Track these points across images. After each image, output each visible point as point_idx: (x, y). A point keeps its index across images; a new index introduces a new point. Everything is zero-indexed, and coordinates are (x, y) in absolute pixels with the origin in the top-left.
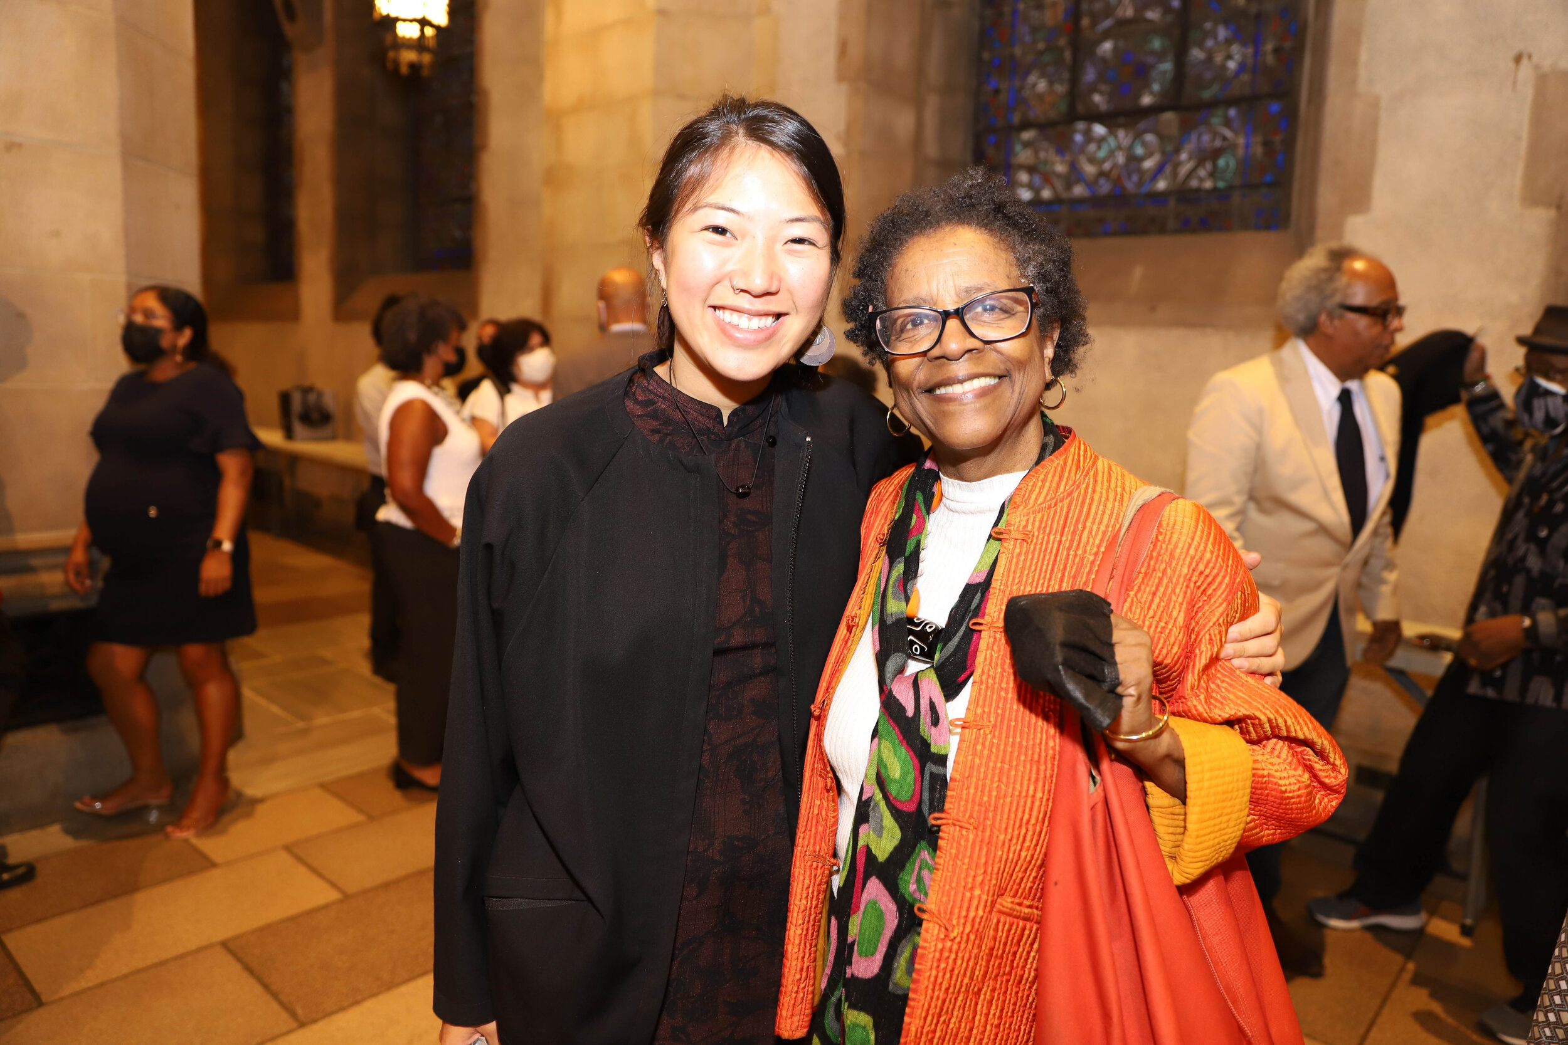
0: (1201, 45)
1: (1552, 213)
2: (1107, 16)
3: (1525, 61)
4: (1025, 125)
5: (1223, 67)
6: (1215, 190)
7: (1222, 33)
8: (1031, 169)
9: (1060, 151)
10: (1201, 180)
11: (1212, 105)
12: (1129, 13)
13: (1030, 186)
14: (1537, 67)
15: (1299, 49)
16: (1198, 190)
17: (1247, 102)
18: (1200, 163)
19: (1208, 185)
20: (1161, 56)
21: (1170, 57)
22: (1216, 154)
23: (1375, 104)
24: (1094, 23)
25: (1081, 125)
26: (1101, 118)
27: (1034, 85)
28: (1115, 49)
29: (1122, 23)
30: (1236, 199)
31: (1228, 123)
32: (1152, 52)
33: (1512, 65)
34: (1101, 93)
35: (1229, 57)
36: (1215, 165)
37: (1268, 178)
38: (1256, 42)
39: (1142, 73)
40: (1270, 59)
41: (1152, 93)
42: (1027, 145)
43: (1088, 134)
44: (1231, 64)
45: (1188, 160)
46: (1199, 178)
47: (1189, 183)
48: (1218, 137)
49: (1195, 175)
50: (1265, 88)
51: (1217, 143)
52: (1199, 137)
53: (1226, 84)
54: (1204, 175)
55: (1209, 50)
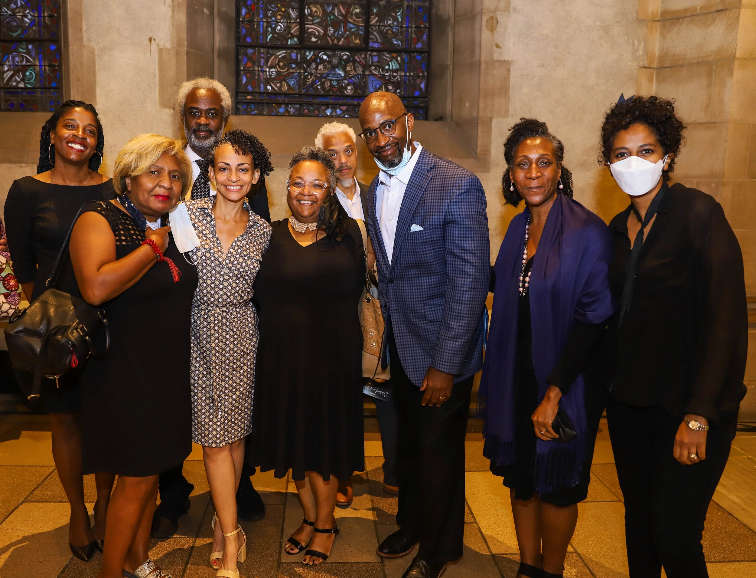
0: (8, 6)
1: (172, 111)
3: (153, 41)
5: (23, 21)
6: (26, 88)
7: (20, 2)
10: (18, 83)
11: (19, 41)
14: (158, 45)
15: (59, 16)
16: (16, 88)
17: (38, 42)
19: (22, 85)
22: (24, 69)
23: (93, 52)
30: (38, 94)
31: (28, 52)
33: (149, 42)
35: (26, 16)
36: (24, 75)
37: (54, 85)
38: (39, 9)
40: (47, 20)
44: (26, 20)
45: (8, 70)
46: (16, 81)
47: (10, 83)
48: (25, 59)
49: (13, 79)
50: (47, 36)
51: (24, 63)
52: (13, 58)
53: (25, 30)
54: (19, 79)
55: (13, 10)
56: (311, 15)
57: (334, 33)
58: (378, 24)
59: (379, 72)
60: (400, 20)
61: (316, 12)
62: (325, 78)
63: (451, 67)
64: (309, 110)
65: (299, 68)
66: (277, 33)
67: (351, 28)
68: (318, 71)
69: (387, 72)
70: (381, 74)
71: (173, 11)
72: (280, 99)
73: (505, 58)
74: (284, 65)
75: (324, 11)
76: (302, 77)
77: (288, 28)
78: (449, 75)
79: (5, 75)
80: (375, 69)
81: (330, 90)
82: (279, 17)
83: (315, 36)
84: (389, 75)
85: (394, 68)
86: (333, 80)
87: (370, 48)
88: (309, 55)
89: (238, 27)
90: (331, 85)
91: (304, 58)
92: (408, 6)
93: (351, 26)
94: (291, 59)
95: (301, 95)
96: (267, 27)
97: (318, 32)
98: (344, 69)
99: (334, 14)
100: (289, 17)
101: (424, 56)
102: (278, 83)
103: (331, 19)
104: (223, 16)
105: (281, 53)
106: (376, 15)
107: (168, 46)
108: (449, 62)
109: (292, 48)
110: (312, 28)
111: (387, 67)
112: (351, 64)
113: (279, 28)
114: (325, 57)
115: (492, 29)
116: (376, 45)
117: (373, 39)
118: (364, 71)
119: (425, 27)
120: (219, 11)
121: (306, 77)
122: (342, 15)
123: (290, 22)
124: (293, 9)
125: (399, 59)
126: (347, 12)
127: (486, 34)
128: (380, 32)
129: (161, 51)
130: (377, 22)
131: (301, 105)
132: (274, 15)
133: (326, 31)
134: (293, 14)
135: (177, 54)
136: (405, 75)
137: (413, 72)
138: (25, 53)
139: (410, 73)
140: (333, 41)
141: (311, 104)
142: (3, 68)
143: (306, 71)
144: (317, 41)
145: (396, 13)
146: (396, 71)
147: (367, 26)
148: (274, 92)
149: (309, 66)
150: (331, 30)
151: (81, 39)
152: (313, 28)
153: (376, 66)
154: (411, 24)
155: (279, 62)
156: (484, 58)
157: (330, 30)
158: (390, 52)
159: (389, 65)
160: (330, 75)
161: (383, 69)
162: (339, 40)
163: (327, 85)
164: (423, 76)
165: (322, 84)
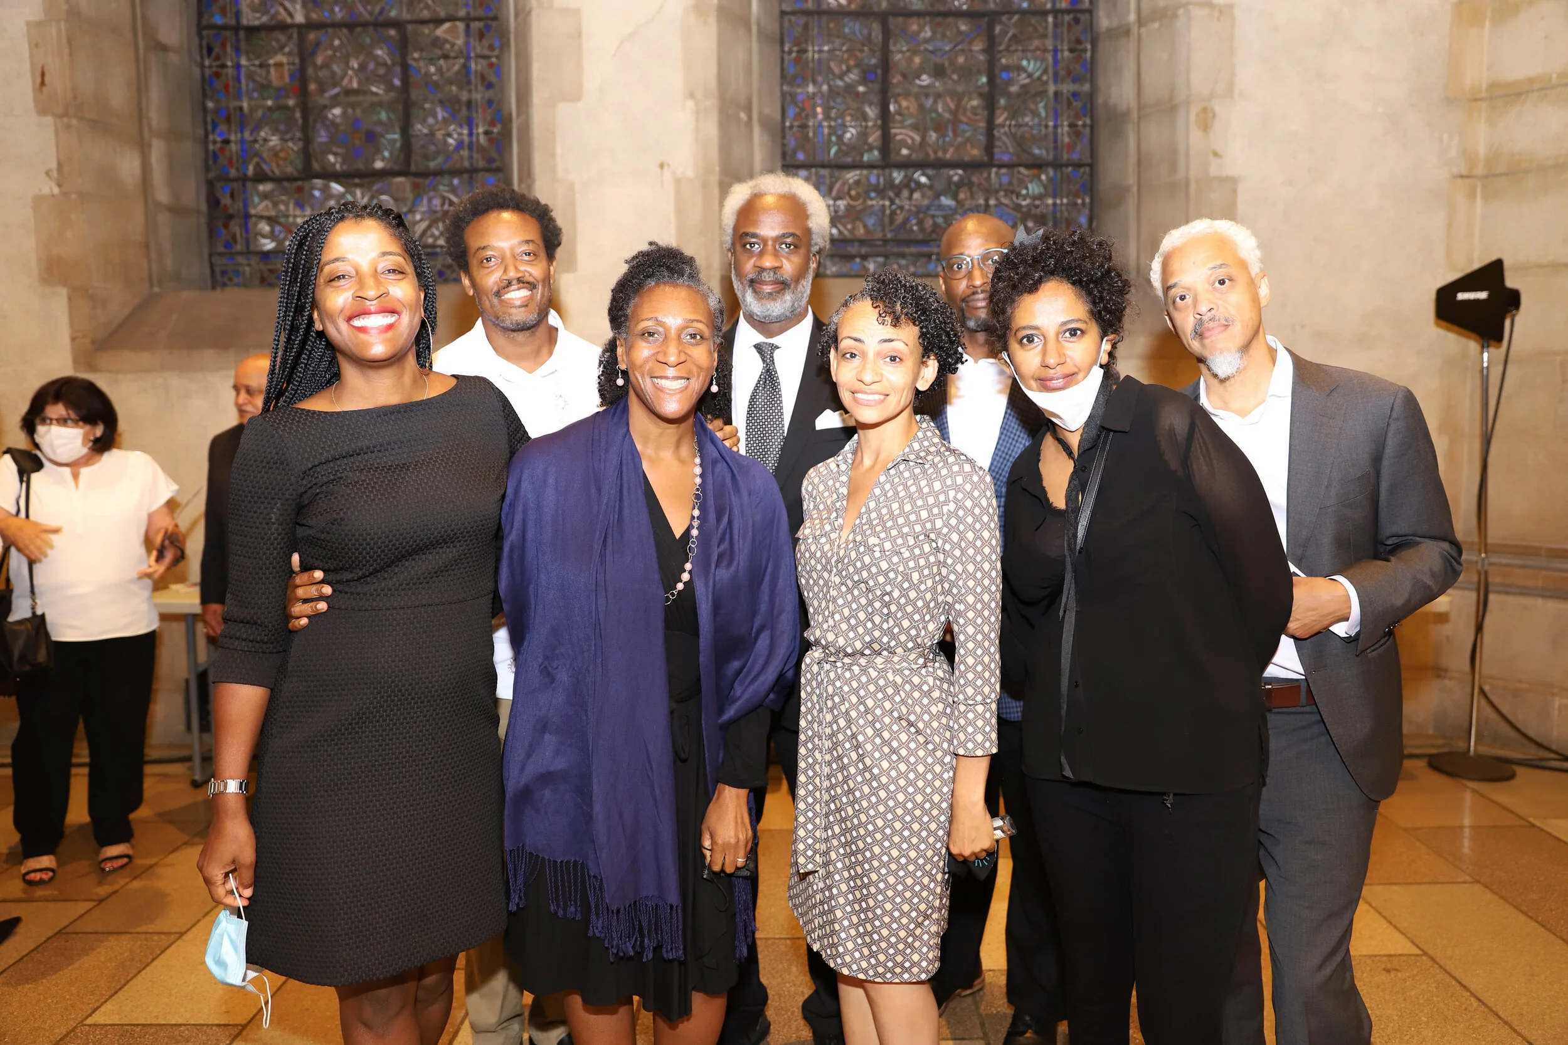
0: (423, 122)
2: (335, 85)
3: (666, 167)
4: (261, 177)
5: (445, 143)
7: (441, 114)
8: (271, 220)
9: (300, 205)
10: (436, 238)
11: (439, 173)
12: (355, 85)
13: (272, 236)
14: (674, 173)
15: (507, 134)
16: (434, 246)
17: (468, 173)
18: (433, 223)
20: (388, 127)
21: (397, 130)
23: (572, 189)
24: (322, 90)
25: (318, 182)
26: (337, 177)
27: (265, 140)
28: (344, 114)
29: (348, 92)
31: (453, 190)
32: (380, 122)
33: (658, 170)
34: (335, 154)
35: (450, 135)
38: (469, 124)
39: (371, 137)
40: (482, 139)
41: (383, 159)
42: (265, 196)
43: (325, 190)
44: (451, 141)
45: (421, 220)
46: (433, 235)
47: (424, 239)
48: (447, 202)
49: (429, 233)
50: (481, 164)
51: (446, 207)
52: (430, 200)
53: (448, 157)
54: (437, 233)
55: (430, 127)
56: (899, 113)
57: (938, 140)
58: (1008, 123)
59: (1011, 200)
60: (1043, 114)
61: (908, 108)
62: (925, 213)
63: (1135, 189)
64: (900, 266)
65: (883, 198)
66: (844, 144)
67: (964, 132)
68: (914, 203)
69: (1025, 200)
70: (1014, 203)
71: (697, 119)
72: (853, 249)
73: (1229, 172)
74: (858, 194)
75: (921, 107)
76: (888, 212)
77: (863, 135)
78: (1131, 202)
79: (417, 228)
80: (1006, 196)
81: (933, 231)
82: (848, 118)
83: (908, 147)
84: (1028, 205)
85: (1037, 191)
86: (938, 216)
87: (996, 162)
88: (898, 176)
89: (783, 137)
90: (935, 224)
91: (890, 183)
92: (1056, 93)
93: (966, 127)
94: (869, 184)
95: (885, 241)
96: (830, 135)
97: (912, 139)
98: (955, 197)
99: (936, 111)
100: (865, 118)
101: (1084, 173)
102: (848, 223)
103: (932, 119)
104: (765, 123)
105: (852, 176)
106: (1005, 109)
107: (690, 173)
108: (1132, 181)
109: (870, 166)
110: (901, 134)
111: (1024, 192)
112: (966, 189)
113: (848, 135)
114: (923, 180)
115: (1206, 128)
116: (1006, 158)
117: (1000, 147)
118: (987, 200)
119: (1084, 125)
120: (760, 113)
121: (893, 213)
122: (950, 111)
123: (866, 127)
124: (870, 104)
125: (1043, 177)
126: (958, 106)
127: (1196, 135)
128: (1014, 136)
129: (678, 182)
130: (1006, 120)
131: (886, 257)
132: (842, 115)
133: (923, 138)
134: (871, 112)
135: (705, 186)
136: (1055, 205)
137: (1067, 197)
138: (447, 191)
139: (1061, 200)
140: (935, 152)
141: (903, 256)
142: (414, 217)
143: (892, 202)
144: (910, 155)
145: (1036, 104)
146: (1040, 197)
147: (991, 127)
148: (841, 237)
149: (898, 195)
150: (933, 136)
151: (553, 169)
152: (903, 134)
153: (1006, 191)
154: (1062, 121)
155: (850, 189)
156: (1192, 175)
157: (931, 136)
158: (1028, 167)
159: (1027, 188)
160: (933, 208)
161: (1018, 195)
162: (945, 151)
163: (928, 223)
164: (1084, 204)
165: (920, 223)
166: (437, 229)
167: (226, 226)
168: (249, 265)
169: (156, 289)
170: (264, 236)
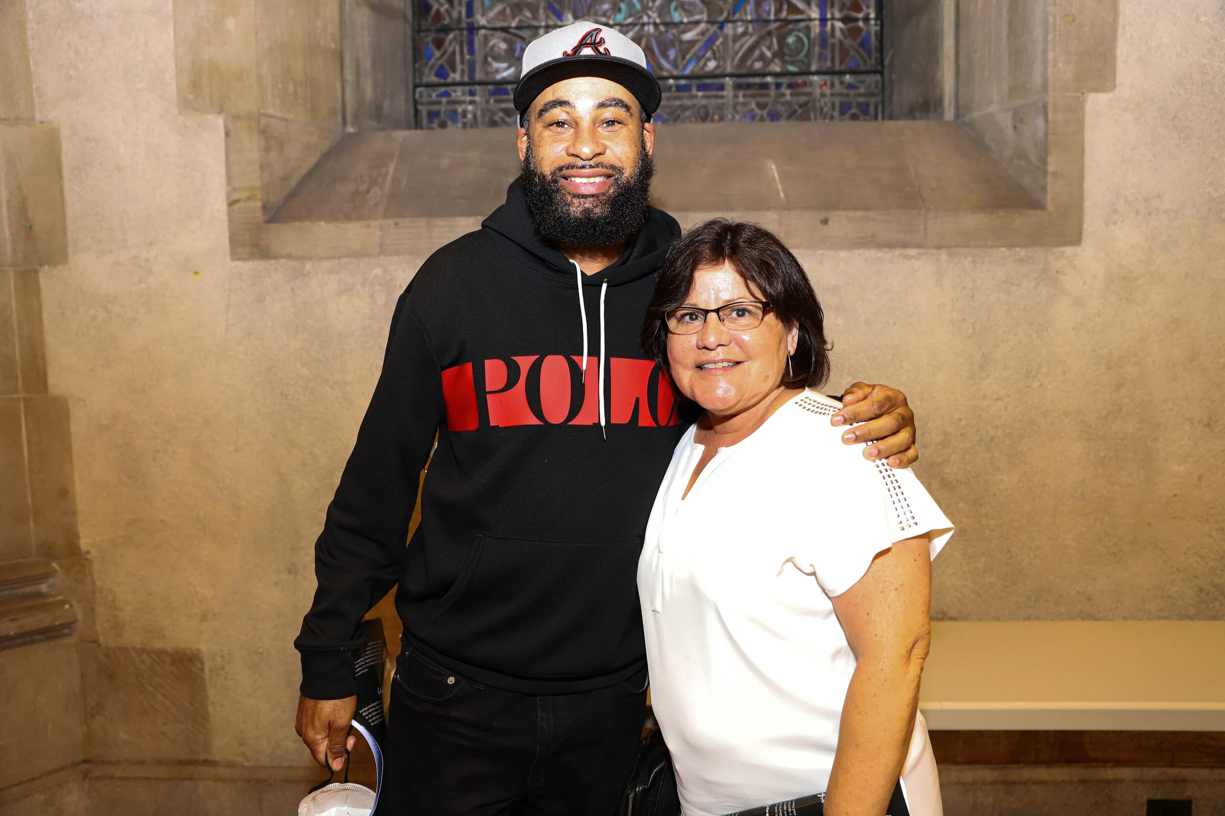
18: (764, 38)
166: (769, 48)
167: (439, 44)
168: (472, 102)
169: (351, 129)
170: (497, 59)
